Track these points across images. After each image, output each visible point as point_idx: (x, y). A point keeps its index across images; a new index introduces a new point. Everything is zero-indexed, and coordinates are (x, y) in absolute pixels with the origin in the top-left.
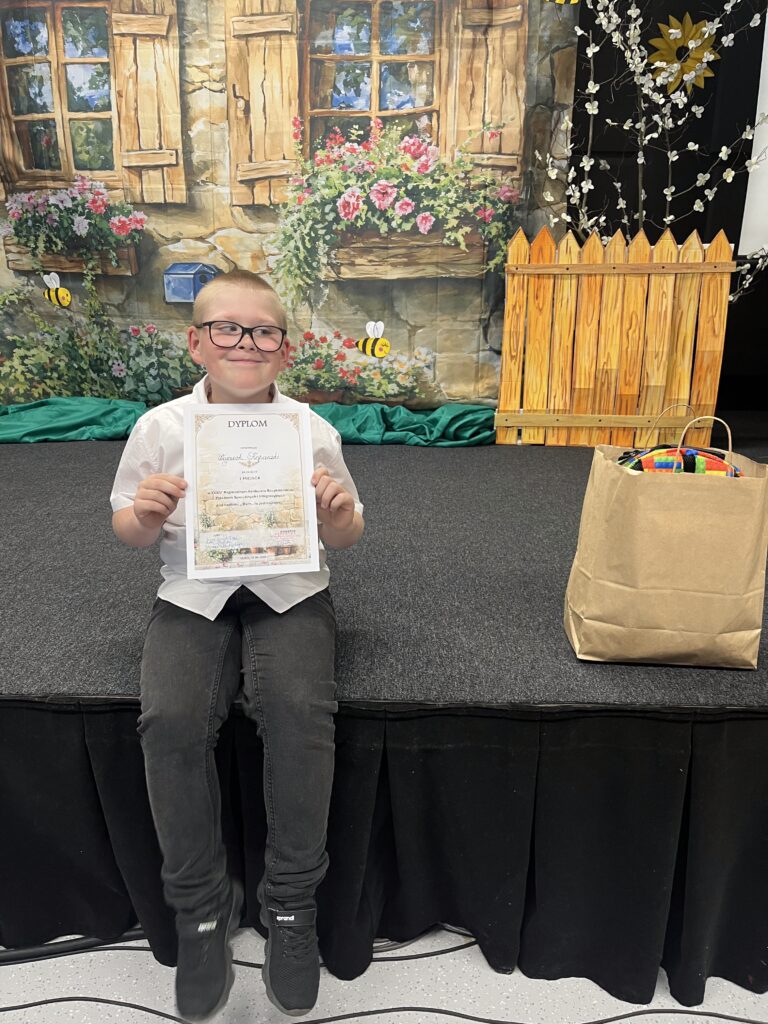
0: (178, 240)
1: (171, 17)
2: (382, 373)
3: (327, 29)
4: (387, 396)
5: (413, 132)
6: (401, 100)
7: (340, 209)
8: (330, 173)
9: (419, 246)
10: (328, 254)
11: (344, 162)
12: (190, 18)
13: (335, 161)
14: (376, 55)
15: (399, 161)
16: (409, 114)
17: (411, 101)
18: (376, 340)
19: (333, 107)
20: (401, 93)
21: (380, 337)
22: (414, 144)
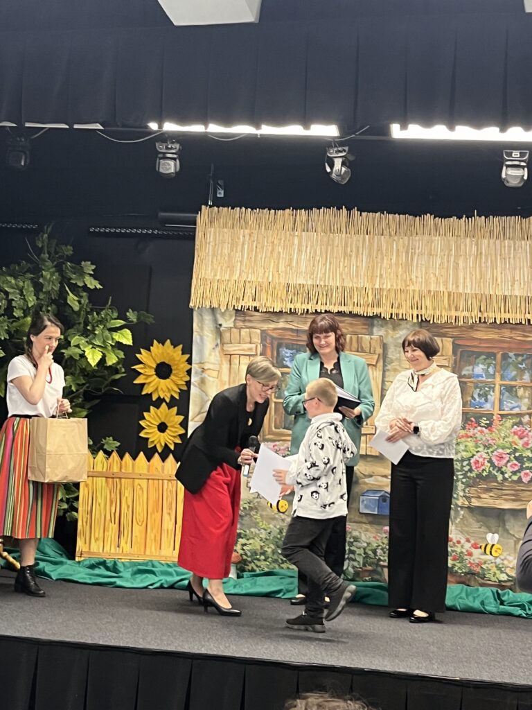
0: (371, 476)
1: (379, 355)
2: (497, 567)
3: (469, 365)
4: (500, 581)
5: (520, 423)
6: (513, 405)
7: (473, 464)
8: (467, 443)
9: (523, 490)
10: (464, 490)
11: (476, 438)
12: (390, 356)
13: (471, 437)
14: (498, 381)
15: (510, 440)
16: (517, 414)
17: (518, 406)
18: (493, 545)
19: (471, 407)
20: (512, 402)
21: (495, 543)
22: (520, 431)
